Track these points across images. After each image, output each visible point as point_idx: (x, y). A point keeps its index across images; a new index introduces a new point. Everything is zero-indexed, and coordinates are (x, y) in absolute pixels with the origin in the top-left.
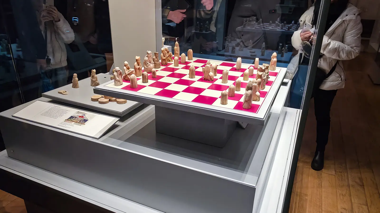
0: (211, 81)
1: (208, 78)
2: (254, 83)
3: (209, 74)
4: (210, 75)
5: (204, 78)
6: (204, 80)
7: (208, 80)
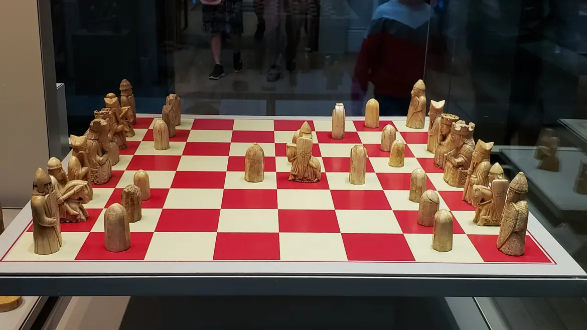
0: (316, 182)
1: (306, 175)
2: (499, 176)
3: (311, 162)
4: (314, 165)
5: (294, 176)
6: (294, 180)
7: (308, 180)
